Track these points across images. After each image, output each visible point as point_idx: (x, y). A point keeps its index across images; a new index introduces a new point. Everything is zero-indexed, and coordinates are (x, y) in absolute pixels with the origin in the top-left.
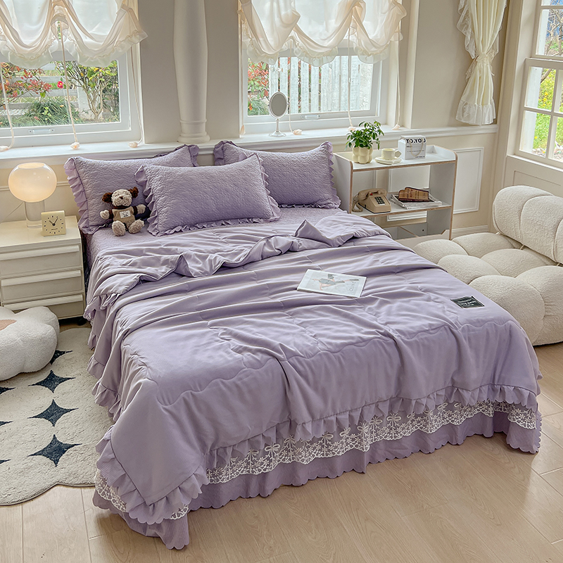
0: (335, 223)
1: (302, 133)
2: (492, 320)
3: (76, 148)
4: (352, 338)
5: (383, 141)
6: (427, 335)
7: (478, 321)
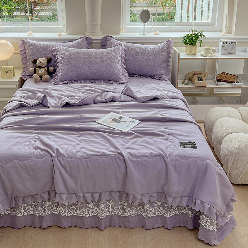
0: (153, 89)
1: (159, 34)
2: (195, 158)
3: (30, 35)
4: (99, 152)
5: (205, 42)
6: (146, 159)
7: (185, 156)
